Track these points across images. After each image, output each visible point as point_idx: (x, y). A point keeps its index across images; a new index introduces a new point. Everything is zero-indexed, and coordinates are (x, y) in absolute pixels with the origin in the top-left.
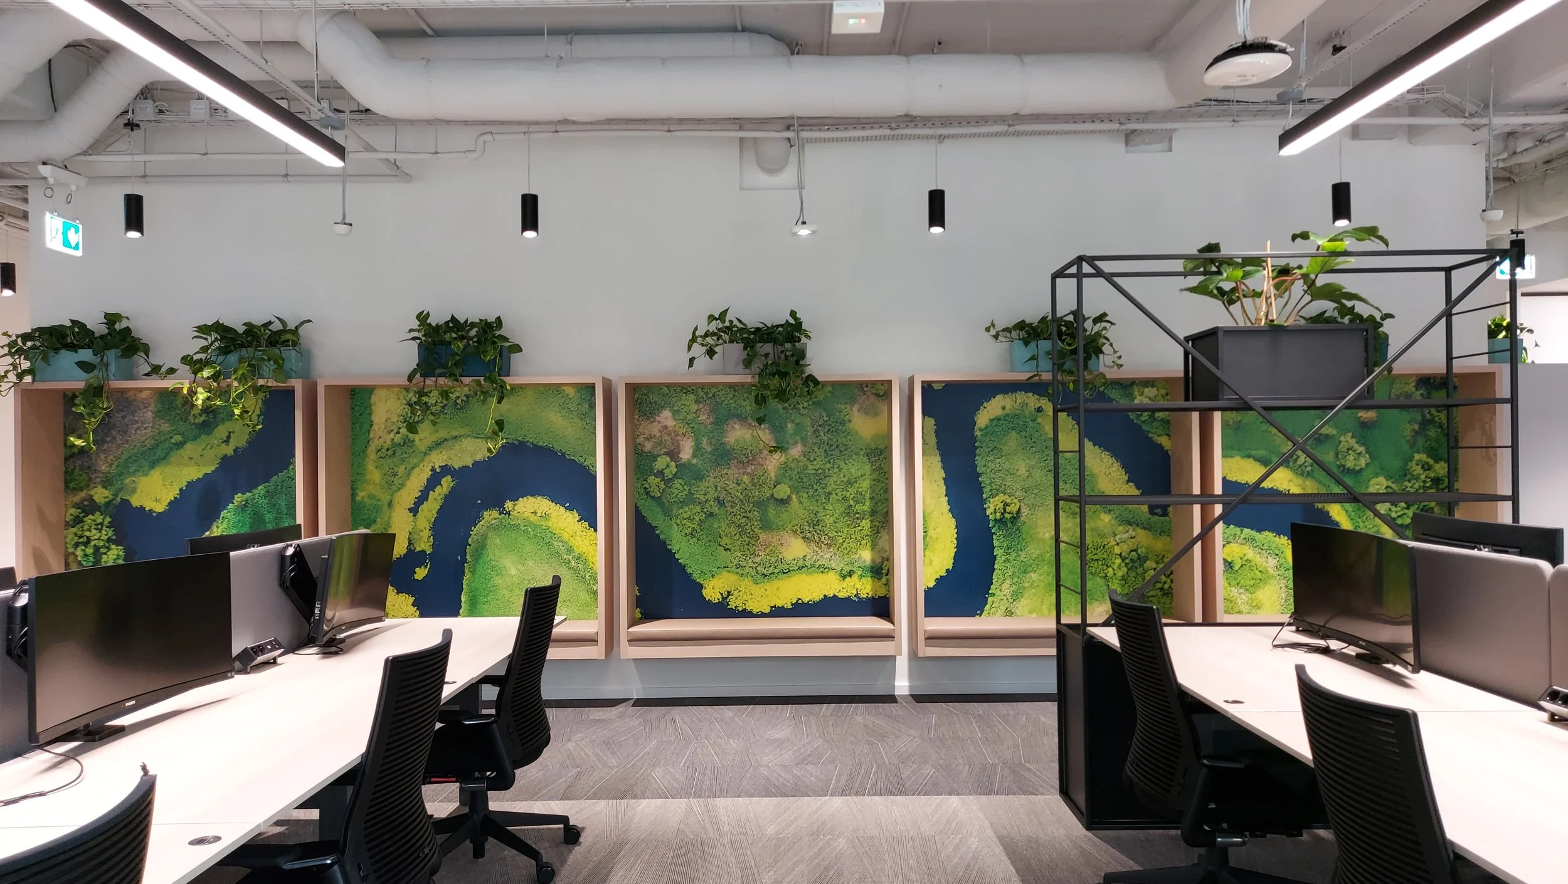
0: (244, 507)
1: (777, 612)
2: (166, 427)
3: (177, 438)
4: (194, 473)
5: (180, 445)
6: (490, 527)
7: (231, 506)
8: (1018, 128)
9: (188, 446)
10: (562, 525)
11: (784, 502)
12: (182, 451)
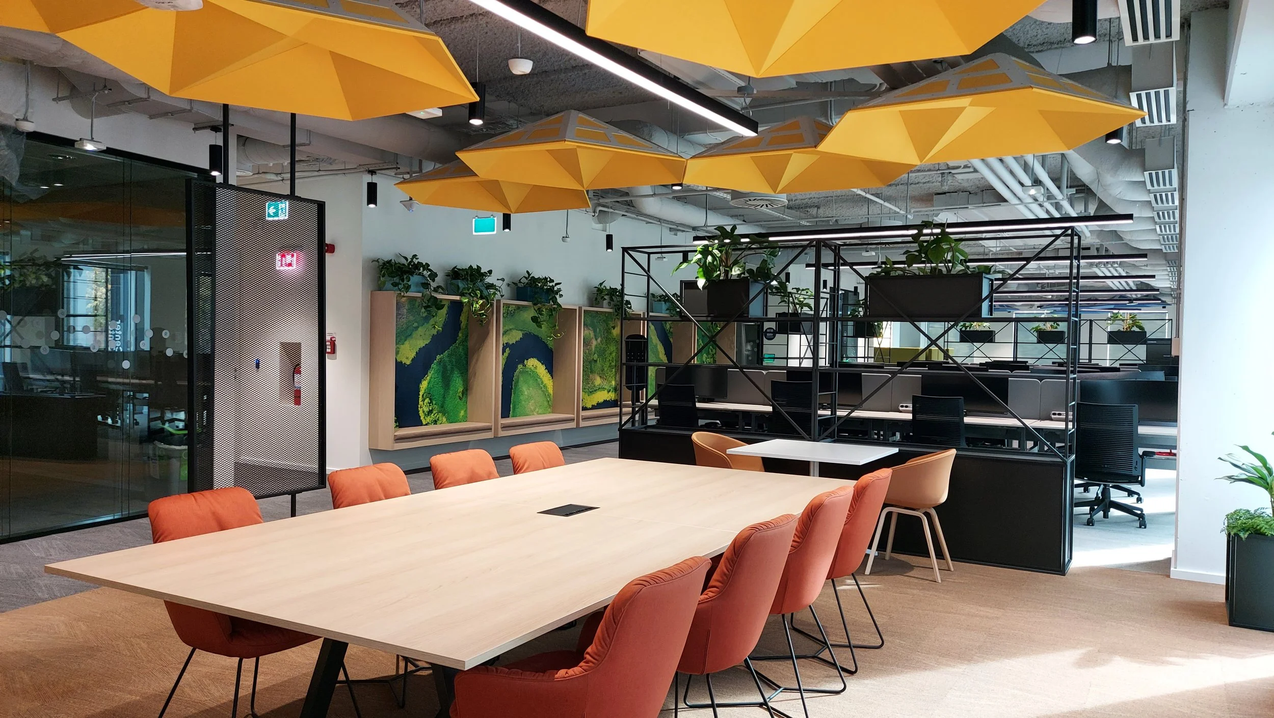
0: (440, 362)
1: (594, 407)
2: (411, 318)
3: (416, 325)
4: (421, 343)
5: (417, 328)
6: (520, 372)
7: (435, 361)
8: (639, 217)
9: (420, 329)
10: (541, 371)
11: (596, 361)
12: (417, 332)
